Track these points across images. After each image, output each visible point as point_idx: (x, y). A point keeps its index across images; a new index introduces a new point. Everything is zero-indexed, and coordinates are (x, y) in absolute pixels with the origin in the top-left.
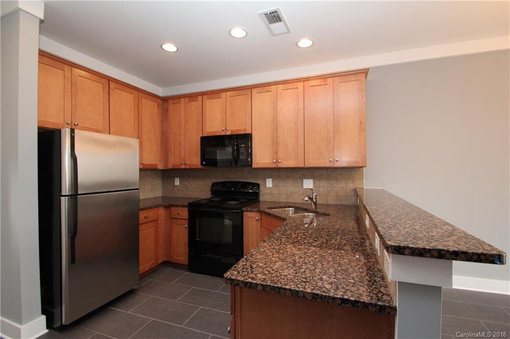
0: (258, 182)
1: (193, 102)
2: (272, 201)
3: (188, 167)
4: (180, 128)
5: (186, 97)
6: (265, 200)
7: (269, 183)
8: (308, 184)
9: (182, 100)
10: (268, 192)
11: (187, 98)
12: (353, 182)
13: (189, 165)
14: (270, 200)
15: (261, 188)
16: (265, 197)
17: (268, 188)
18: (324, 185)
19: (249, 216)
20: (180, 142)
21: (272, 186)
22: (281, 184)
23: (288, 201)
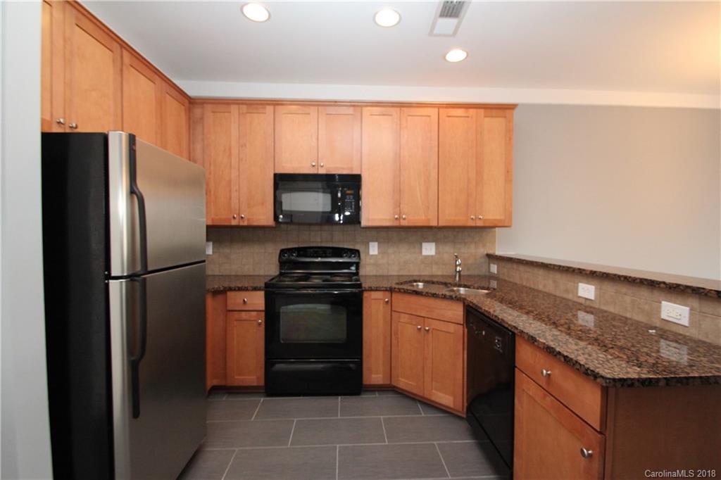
0: (357, 247)
1: (256, 115)
2: (378, 274)
3: (245, 223)
4: (230, 155)
5: (242, 104)
6: (367, 274)
7: (374, 249)
8: (429, 249)
9: (234, 108)
10: (372, 261)
11: (245, 106)
12: (484, 246)
13: (248, 220)
14: (374, 273)
15: (362, 256)
16: (368, 269)
17: (372, 255)
18: (449, 251)
19: (373, 297)
20: (230, 181)
21: (379, 253)
22: (391, 250)
23: (400, 274)
